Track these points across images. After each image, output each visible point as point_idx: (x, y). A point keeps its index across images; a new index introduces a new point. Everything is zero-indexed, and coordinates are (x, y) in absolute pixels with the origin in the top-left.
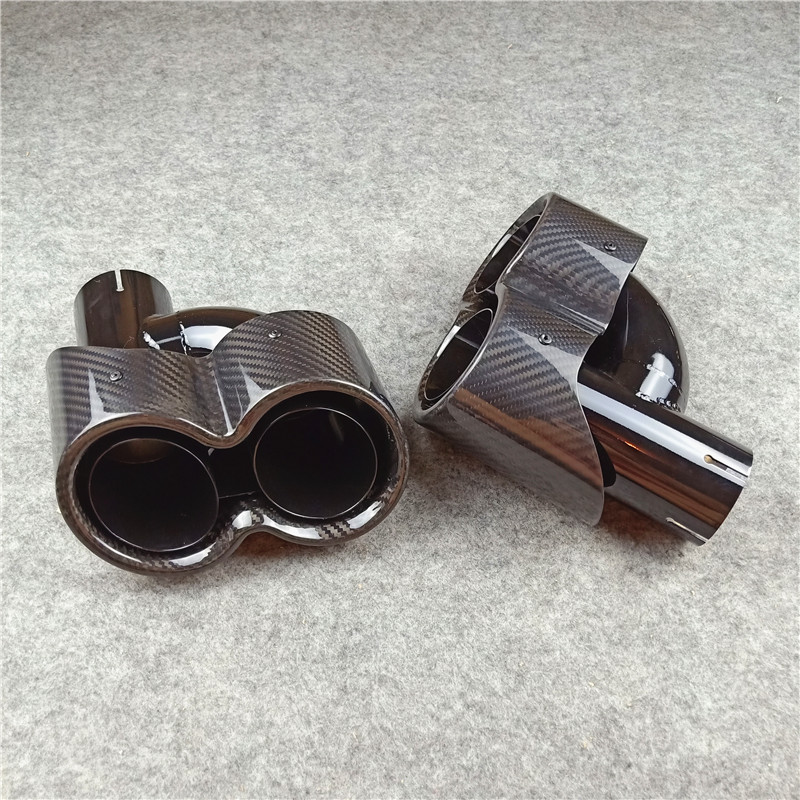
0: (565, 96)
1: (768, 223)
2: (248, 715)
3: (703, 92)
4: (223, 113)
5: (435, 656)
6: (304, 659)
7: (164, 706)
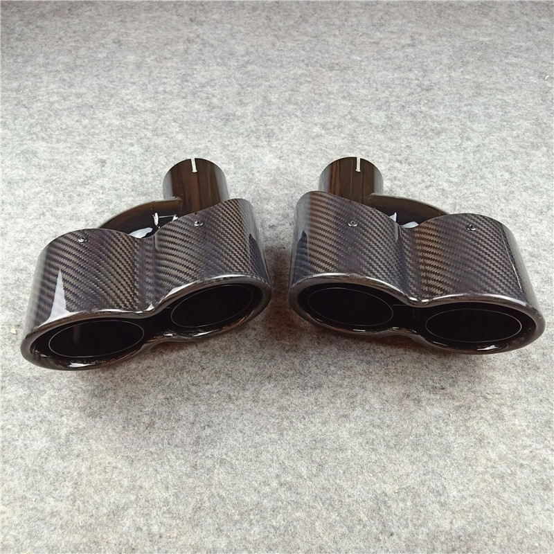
0: (395, 69)
1: (531, 161)
2: (126, 480)
3: (494, 70)
4: (157, 71)
5: (262, 448)
6: (169, 444)
7: (68, 470)
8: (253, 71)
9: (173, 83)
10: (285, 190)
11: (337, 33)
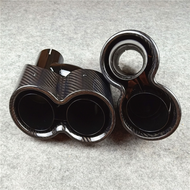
8: (80, 21)
9: (48, 25)
10: (95, 67)
11: (112, 8)
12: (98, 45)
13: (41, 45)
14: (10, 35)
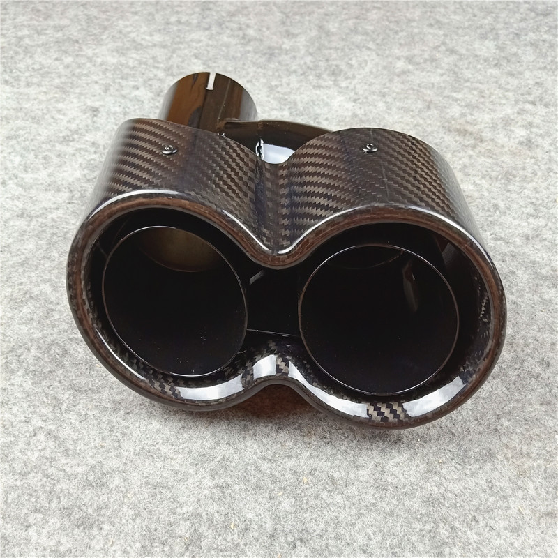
12: (371, 72)
13: (168, 75)
14: (61, 45)
